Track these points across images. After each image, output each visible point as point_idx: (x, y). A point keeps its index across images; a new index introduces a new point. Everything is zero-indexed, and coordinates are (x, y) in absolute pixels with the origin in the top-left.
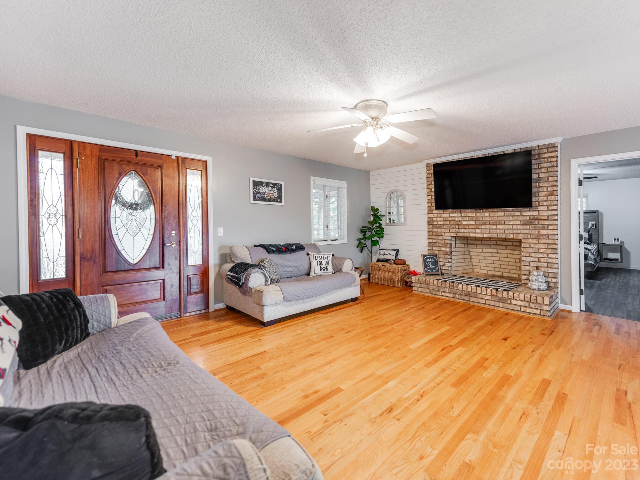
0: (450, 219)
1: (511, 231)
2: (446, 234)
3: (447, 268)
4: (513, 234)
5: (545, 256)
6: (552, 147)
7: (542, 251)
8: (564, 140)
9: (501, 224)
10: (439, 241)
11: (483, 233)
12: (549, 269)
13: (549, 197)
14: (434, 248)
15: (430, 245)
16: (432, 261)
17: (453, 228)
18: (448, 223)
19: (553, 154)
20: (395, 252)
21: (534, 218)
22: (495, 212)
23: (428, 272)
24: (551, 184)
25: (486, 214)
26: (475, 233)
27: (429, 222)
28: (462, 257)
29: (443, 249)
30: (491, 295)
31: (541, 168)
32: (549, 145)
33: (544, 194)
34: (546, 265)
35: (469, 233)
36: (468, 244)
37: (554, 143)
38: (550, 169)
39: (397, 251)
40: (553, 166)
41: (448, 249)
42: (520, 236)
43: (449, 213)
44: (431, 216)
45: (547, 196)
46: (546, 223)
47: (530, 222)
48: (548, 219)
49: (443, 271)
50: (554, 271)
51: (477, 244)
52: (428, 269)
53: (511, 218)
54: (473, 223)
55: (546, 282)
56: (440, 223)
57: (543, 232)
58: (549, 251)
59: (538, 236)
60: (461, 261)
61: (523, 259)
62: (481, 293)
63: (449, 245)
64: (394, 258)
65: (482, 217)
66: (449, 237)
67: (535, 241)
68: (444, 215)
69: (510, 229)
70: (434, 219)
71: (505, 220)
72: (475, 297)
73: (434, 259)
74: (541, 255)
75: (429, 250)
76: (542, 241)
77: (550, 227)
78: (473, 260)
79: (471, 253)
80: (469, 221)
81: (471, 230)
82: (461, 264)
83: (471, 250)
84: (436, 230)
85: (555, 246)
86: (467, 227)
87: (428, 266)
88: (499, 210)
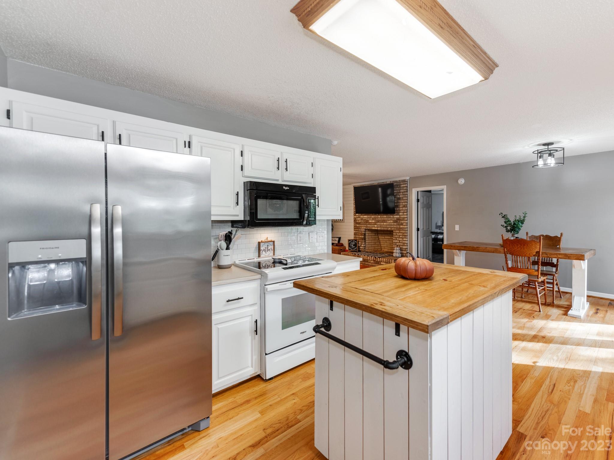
0: (364, 219)
1: (389, 226)
2: (362, 228)
3: (362, 248)
4: (390, 227)
5: (402, 239)
6: (404, 181)
7: (401, 237)
8: (410, 178)
9: (385, 222)
10: (359, 232)
11: (378, 227)
12: (403, 246)
13: (403, 208)
14: (357, 236)
15: (355, 234)
16: (353, 243)
17: (365, 224)
18: (363, 221)
19: (405, 185)
20: (338, 239)
21: (398, 219)
22: (383, 215)
23: (351, 250)
24: (404, 201)
25: (379, 217)
26: (374, 227)
27: (354, 221)
28: (373, 241)
29: (360, 236)
30: (374, 260)
31: (401, 192)
32: (403, 180)
33: (401, 206)
34: (402, 244)
35: (372, 227)
36: (378, 234)
37: (405, 180)
38: (404, 193)
39: (340, 238)
40: (405, 192)
41: (363, 237)
42: (393, 229)
43: (363, 216)
44: (355, 217)
45: (403, 207)
46: (403, 222)
47: (396, 221)
48: (403, 220)
49: (360, 249)
50: (405, 247)
51: (382, 234)
52: (351, 248)
53: (389, 219)
54: (374, 221)
55: (401, 253)
56: (359, 221)
57: (401, 226)
58: (403, 237)
59: (399, 229)
60: (372, 243)
61: (394, 241)
62: (369, 260)
63: (363, 234)
64: (337, 242)
65: (377, 218)
66: (363, 230)
67: (398, 232)
68: (362, 217)
69: (389, 225)
70: (357, 219)
71: (387, 220)
72: (367, 262)
73: (355, 242)
74: (400, 239)
75: (354, 237)
76: (401, 232)
77: (404, 224)
78: (381, 243)
79: (380, 239)
80: (372, 220)
81: (373, 225)
82: (373, 246)
83: (379, 237)
84: (358, 225)
85: (406, 234)
86: (371, 224)
87: (351, 246)
88: (384, 214)
